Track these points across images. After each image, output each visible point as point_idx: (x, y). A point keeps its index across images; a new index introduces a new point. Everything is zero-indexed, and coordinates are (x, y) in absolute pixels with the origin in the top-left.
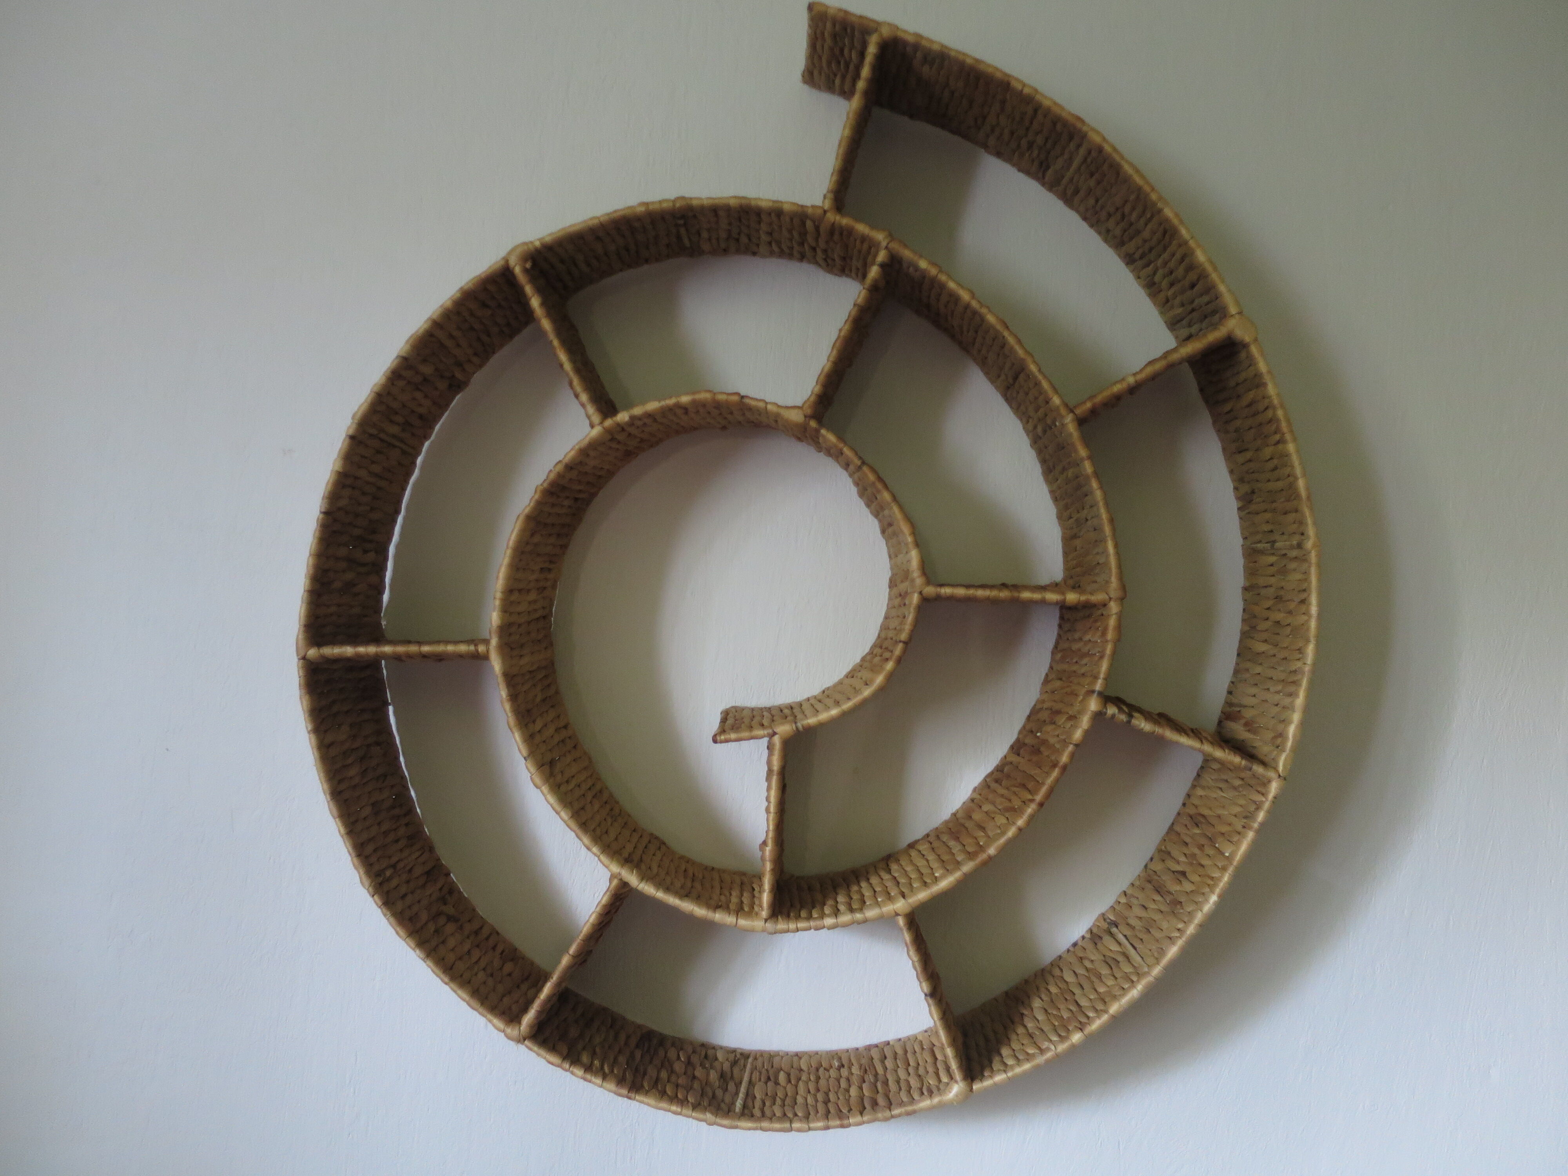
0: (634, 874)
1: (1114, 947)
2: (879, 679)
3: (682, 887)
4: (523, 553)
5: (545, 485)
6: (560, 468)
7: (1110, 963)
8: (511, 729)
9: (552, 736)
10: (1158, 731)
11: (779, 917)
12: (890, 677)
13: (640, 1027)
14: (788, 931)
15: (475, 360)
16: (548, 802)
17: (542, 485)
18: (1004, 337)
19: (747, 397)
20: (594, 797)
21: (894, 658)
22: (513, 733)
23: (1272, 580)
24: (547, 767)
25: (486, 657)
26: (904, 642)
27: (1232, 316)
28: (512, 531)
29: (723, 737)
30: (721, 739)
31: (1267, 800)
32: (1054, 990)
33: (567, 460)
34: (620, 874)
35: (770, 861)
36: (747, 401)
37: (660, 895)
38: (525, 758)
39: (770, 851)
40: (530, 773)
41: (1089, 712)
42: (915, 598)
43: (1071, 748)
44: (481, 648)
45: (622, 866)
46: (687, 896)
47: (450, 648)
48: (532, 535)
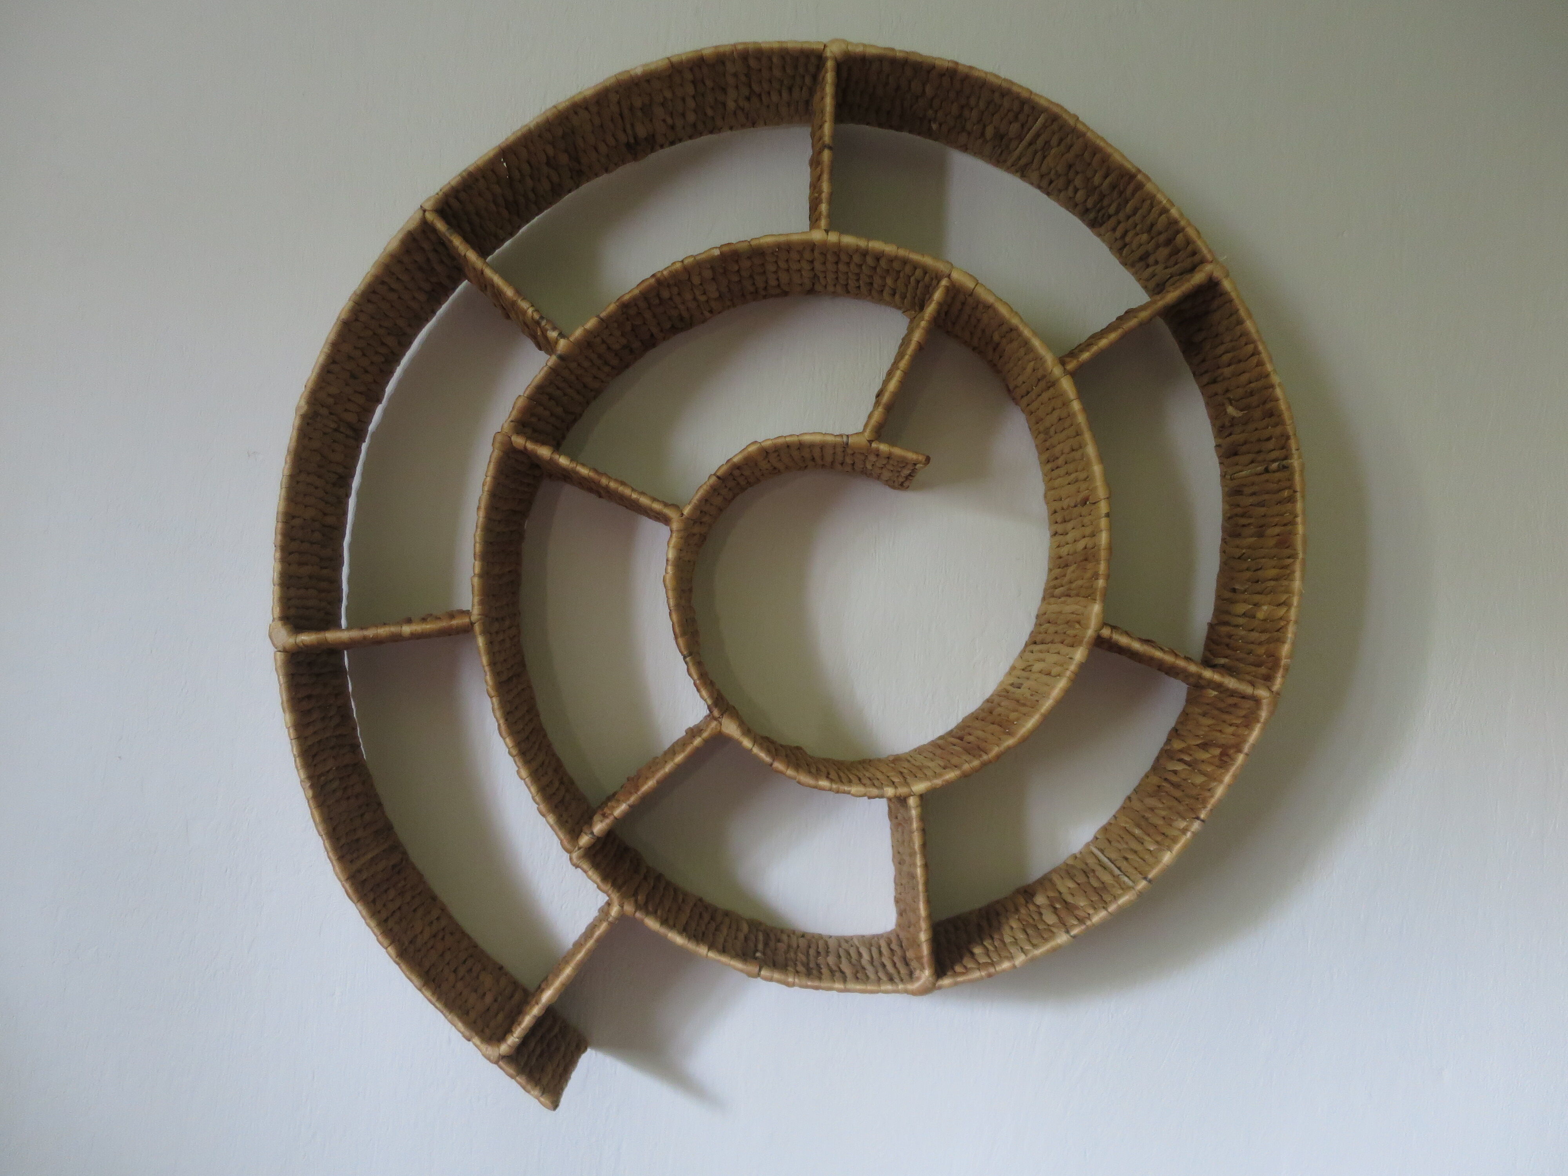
3: (1011, 341)
9: (1073, 528)
10: (518, 299)
13: (1099, 235)
20: (1057, 458)
23: (352, 396)
24: (1091, 501)
25: (1104, 623)
34: (1062, 373)
41: (569, 341)
43: (602, 315)
46: (1011, 330)
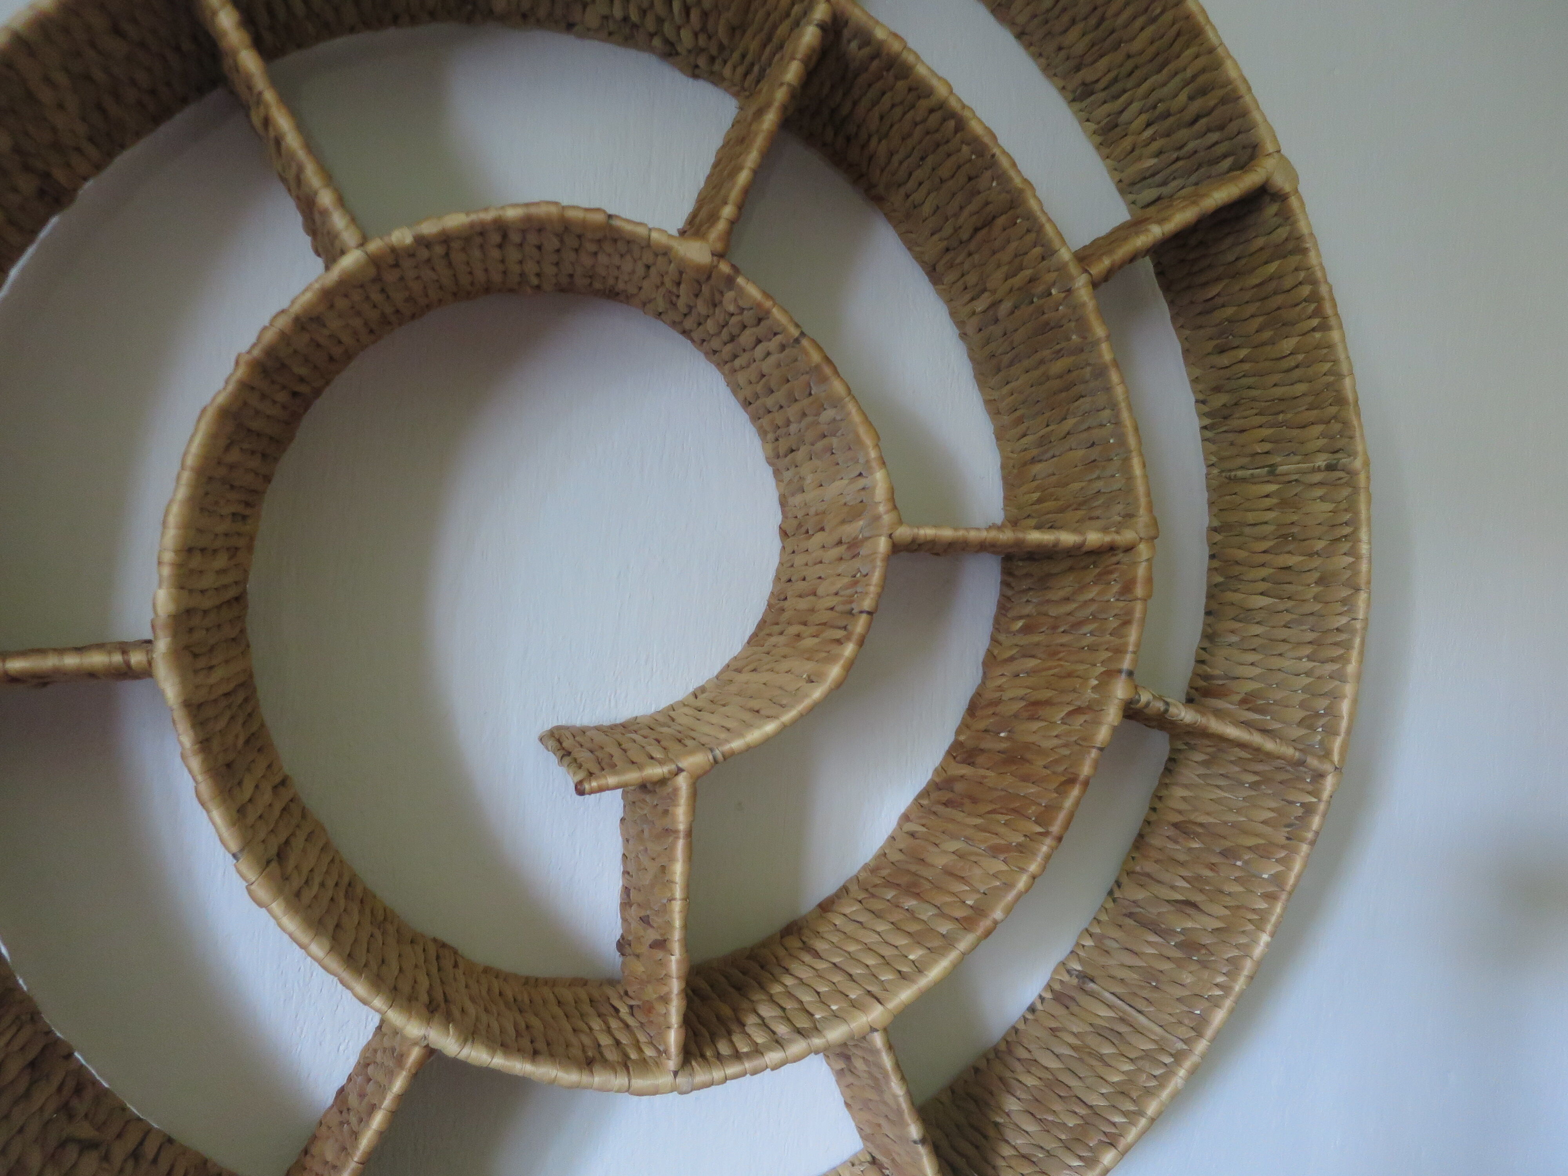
0: (451, 1033)
1: (1105, 1012)
2: (835, 671)
4: (210, 479)
5: (256, 352)
6: (283, 323)
7: (1109, 1037)
8: (203, 804)
9: (270, 804)
10: (1201, 721)
11: (694, 1063)
12: (850, 666)
14: (712, 1084)
15: (92, 151)
16: (284, 929)
17: (249, 352)
18: (993, 156)
19: (617, 217)
21: (855, 637)
22: (208, 811)
23: (1271, 515)
24: (274, 864)
25: (146, 673)
26: (869, 613)
27: (1269, 155)
28: (191, 440)
29: (594, 784)
30: (591, 788)
31: (1320, 800)
32: (1030, 1081)
33: (297, 308)
34: (425, 1038)
35: (678, 978)
36: (616, 223)
37: (498, 1061)
38: (234, 856)
39: (679, 962)
40: (246, 881)
41: (1116, 701)
42: (882, 545)
43: (1094, 753)
44: (137, 658)
45: (428, 1021)
46: (535, 1050)
47: (71, 661)
48: (228, 448)
